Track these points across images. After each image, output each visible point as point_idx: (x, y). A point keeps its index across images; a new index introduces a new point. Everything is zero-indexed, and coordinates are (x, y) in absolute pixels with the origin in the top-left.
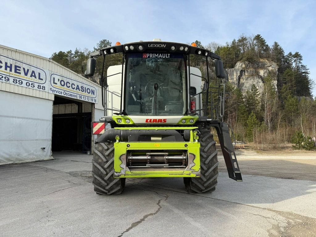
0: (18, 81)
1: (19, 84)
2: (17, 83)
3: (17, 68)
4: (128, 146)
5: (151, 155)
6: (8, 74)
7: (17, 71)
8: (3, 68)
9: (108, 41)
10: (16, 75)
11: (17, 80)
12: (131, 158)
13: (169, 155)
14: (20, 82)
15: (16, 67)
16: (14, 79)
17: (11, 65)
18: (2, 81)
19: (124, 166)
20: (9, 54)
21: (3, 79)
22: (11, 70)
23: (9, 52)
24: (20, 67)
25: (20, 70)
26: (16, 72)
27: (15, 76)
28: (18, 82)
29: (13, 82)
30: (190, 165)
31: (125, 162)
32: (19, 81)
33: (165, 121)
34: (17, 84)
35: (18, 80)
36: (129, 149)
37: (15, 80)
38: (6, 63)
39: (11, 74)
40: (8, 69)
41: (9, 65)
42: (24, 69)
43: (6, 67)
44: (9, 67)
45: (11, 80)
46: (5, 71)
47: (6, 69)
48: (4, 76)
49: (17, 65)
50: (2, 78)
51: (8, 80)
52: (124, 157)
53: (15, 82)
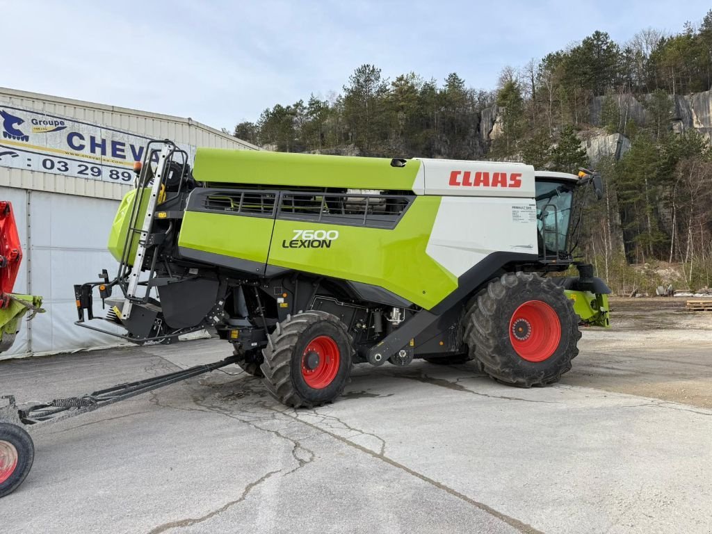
0: (120, 175)
1: (123, 179)
2: (118, 177)
3: (118, 147)
6: (98, 162)
7: (118, 153)
8: (85, 148)
9: (373, 67)
10: (117, 162)
11: (118, 173)
14: (126, 175)
15: (114, 144)
16: (111, 171)
17: (104, 141)
18: (86, 176)
20: (98, 118)
21: (89, 171)
22: (104, 153)
23: (98, 114)
24: (123, 145)
25: (123, 151)
26: (114, 154)
27: (113, 164)
28: (121, 177)
29: (111, 176)
32: (123, 174)
34: (120, 180)
35: (121, 171)
37: (114, 172)
38: (93, 139)
39: (104, 160)
40: (98, 150)
41: (98, 141)
42: (132, 147)
43: (93, 145)
44: (98, 146)
45: (106, 172)
46: (92, 155)
47: (93, 151)
48: (90, 166)
49: (116, 139)
50: (84, 170)
51: (100, 173)
53: (114, 176)
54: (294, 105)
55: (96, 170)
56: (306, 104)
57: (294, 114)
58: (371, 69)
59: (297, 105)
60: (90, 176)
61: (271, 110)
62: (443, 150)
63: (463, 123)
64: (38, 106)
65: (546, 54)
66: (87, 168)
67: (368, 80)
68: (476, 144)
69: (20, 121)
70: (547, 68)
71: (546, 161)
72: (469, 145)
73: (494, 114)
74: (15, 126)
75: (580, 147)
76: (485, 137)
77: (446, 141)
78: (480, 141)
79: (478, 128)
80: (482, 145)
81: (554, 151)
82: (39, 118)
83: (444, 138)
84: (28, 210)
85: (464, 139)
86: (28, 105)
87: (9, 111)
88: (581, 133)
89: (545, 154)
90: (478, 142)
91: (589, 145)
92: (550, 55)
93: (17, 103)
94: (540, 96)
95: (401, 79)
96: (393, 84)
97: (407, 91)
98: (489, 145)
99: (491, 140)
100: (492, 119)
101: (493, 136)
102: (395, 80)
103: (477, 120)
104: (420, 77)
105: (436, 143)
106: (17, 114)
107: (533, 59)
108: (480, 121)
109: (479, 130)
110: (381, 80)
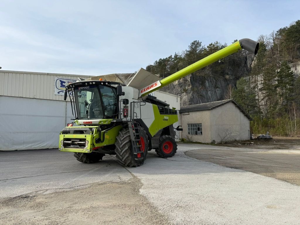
4: (64, 136)
5: (72, 141)
12: (65, 142)
13: (79, 141)
19: (62, 146)
30: (86, 147)
31: (62, 143)
33: (92, 123)
36: (64, 138)
52: (62, 141)
54: (168, 57)
55: (85, 95)
56: (173, 57)
57: (168, 61)
58: (197, 42)
59: (169, 58)
60: (83, 97)
61: (158, 61)
62: (229, 73)
63: (238, 61)
64: (69, 78)
65: (279, 29)
66: (82, 94)
67: (196, 47)
68: (245, 70)
69: (64, 82)
70: (279, 35)
71: (275, 77)
72: (241, 70)
73: (253, 57)
74: (63, 84)
75: (291, 70)
76: (249, 66)
77: (231, 69)
78: (246, 69)
79: (246, 63)
80: (247, 70)
81: (278, 72)
82: (70, 81)
83: (230, 68)
84: (66, 107)
85: (239, 68)
86: (67, 78)
87: (62, 80)
88: (292, 64)
89: (274, 74)
90: (245, 69)
91: (296, 69)
92: (281, 29)
93: (64, 78)
94: (274, 48)
95: (212, 44)
96: (208, 47)
97: (214, 49)
98: (251, 70)
99: (252, 68)
100: (252, 59)
101: (252, 66)
102: (208, 45)
103: (245, 60)
104: (220, 43)
105: (226, 70)
106: (64, 81)
107: (274, 31)
108: (246, 60)
109: (246, 64)
110: (201, 46)
